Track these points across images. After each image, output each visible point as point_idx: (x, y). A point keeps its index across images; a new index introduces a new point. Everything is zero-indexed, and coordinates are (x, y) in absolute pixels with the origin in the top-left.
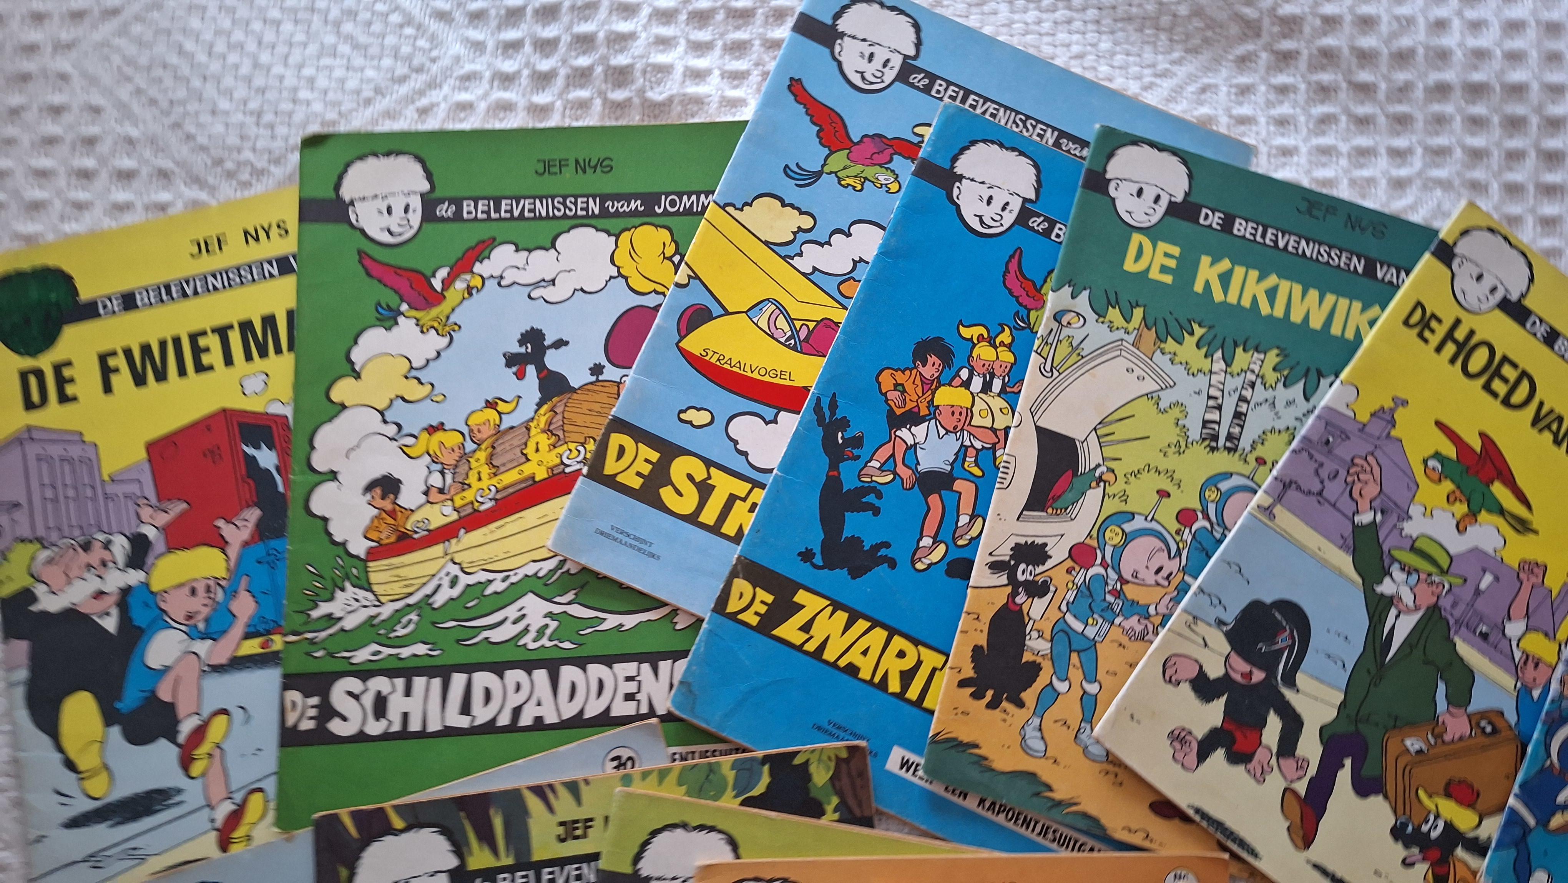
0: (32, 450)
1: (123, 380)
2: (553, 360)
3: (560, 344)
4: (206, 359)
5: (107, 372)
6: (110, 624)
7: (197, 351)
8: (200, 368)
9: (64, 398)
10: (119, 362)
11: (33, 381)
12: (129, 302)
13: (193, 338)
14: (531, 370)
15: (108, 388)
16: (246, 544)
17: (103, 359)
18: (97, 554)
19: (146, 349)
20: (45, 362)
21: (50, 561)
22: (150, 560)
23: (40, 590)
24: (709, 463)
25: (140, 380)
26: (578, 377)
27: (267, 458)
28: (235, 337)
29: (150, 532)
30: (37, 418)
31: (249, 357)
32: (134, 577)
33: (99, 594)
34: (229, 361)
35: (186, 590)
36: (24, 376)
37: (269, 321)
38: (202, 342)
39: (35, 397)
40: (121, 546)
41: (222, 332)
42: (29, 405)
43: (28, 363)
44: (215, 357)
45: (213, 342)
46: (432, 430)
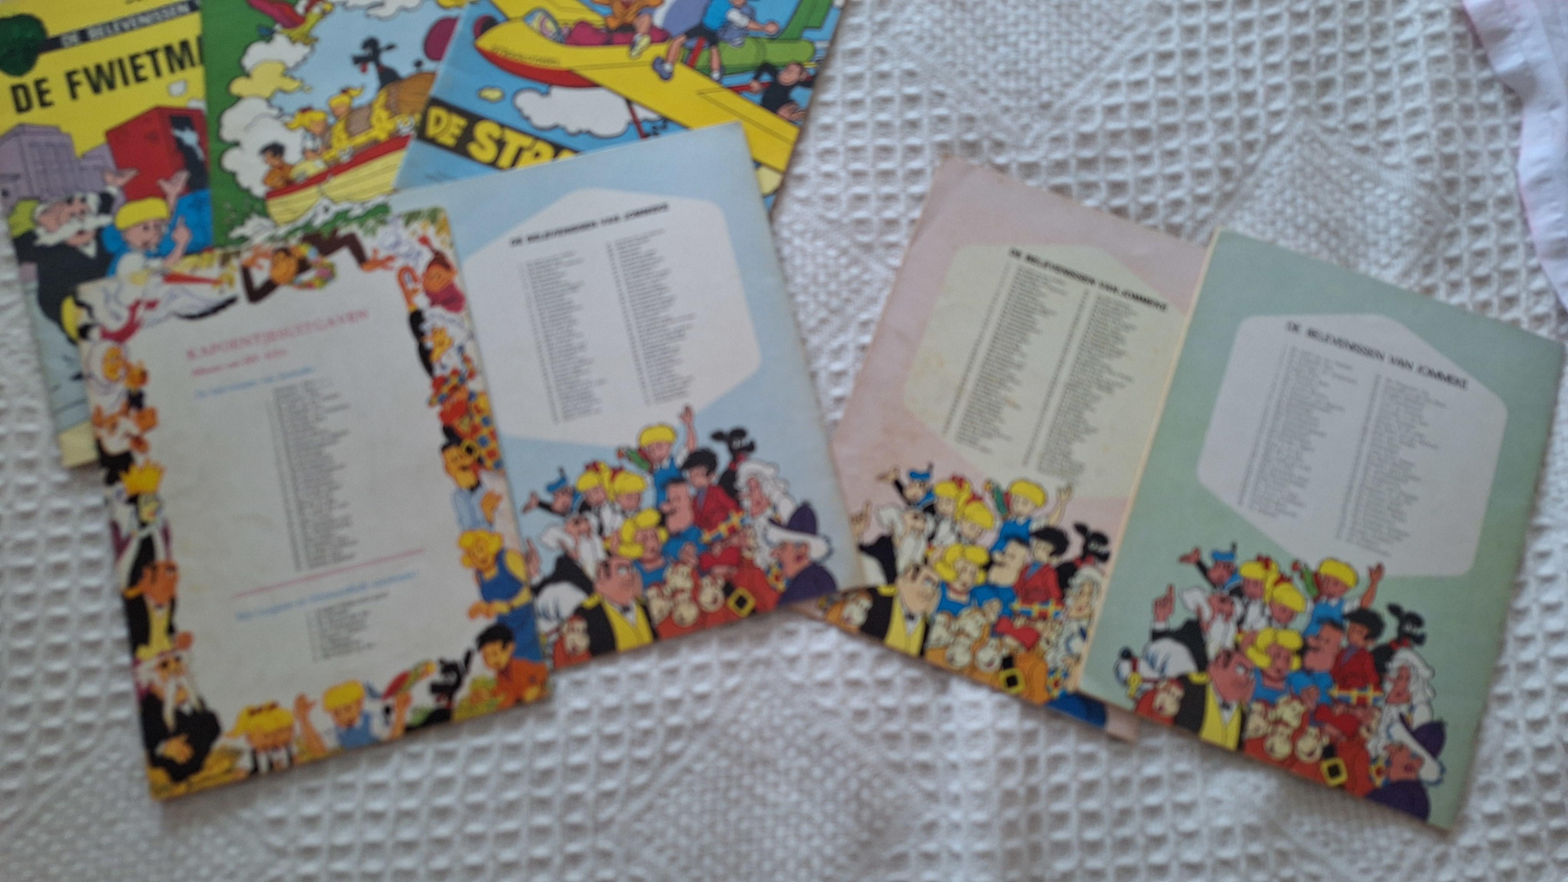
0: (26, 139)
1: (84, 90)
2: (387, 59)
3: (390, 47)
4: (143, 73)
5: (73, 86)
6: (91, 251)
7: (136, 68)
8: (139, 79)
9: (44, 104)
10: (80, 77)
11: (21, 93)
12: (83, 36)
13: (133, 58)
14: (372, 67)
15: (74, 95)
16: (180, 196)
17: (70, 75)
18: (77, 207)
19: (99, 68)
20: (29, 79)
21: (45, 212)
22: (114, 207)
23: (40, 231)
24: (502, 126)
25: (96, 89)
26: (405, 69)
27: (190, 138)
28: (161, 57)
29: (113, 190)
30: (26, 118)
31: (172, 70)
32: (105, 220)
33: (81, 233)
34: (158, 73)
35: (141, 227)
36: (14, 89)
37: (184, 45)
38: (139, 61)
39: (23, 103)
40: (93, 201)
41: (152, 53)
42: (20, 110)
43: (16, 80)
44: (147, 71)
45: (145, 61)
46: (305, 110)
